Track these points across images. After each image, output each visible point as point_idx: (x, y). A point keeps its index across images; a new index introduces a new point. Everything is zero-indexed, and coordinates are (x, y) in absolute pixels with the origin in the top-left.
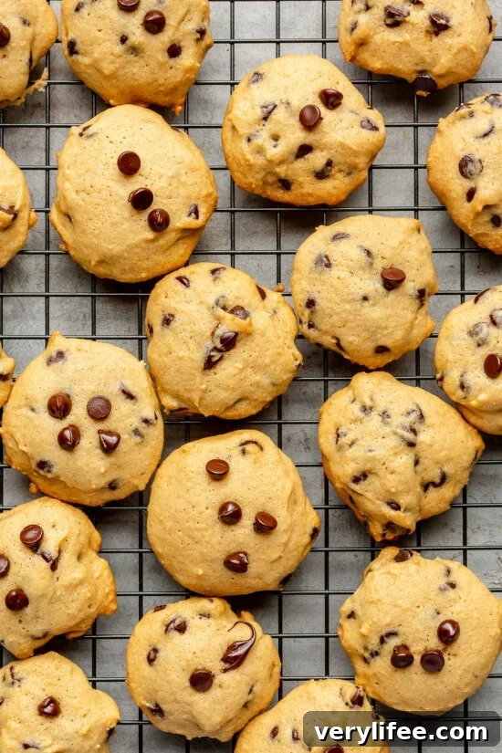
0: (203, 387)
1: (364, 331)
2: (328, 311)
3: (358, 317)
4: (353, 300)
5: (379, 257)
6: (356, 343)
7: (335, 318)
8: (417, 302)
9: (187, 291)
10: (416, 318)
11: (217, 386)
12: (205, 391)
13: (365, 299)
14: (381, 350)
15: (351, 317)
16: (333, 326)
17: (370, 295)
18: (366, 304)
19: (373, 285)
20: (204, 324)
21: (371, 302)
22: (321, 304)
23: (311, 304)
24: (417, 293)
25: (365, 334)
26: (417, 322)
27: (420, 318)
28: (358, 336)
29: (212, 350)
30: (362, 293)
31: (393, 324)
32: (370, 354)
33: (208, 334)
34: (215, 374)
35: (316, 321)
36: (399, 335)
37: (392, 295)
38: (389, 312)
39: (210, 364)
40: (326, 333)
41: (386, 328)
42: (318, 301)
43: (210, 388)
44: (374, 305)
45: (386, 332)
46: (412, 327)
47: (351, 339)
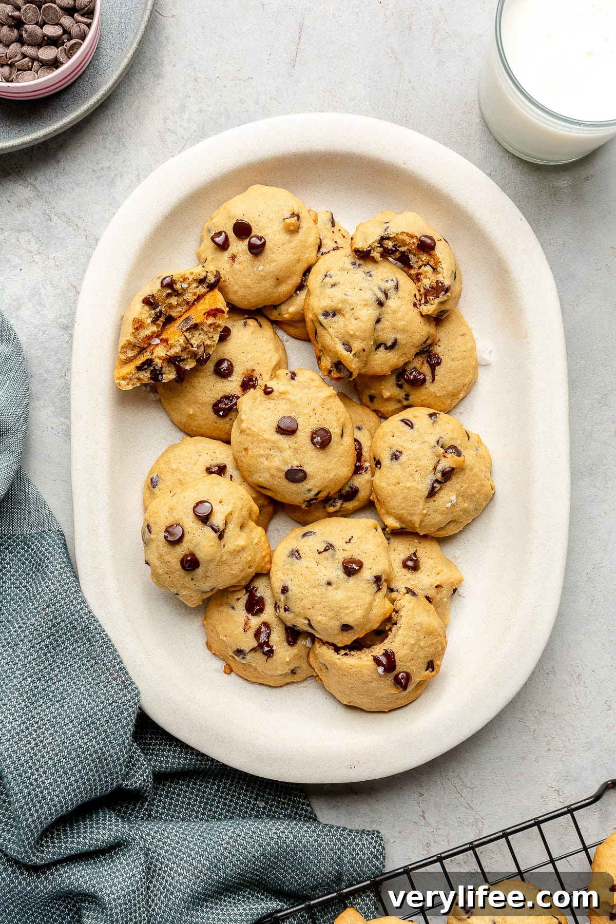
0: (425, 512)
1: (329, 611)
2: (299, 596)
3: (324, 600)
4: (319, 585)
5: (341, 549)
6: (324, 621)
7: (305, 601)
8: (374, 586)
9: (411, 431)
10: (374, 600)
11: (435, 511)
12: (425, 515)
13: (329, 584)
14: (346, 628)
15: (319, 600)
16: (303, 608)
17: (333, 580)
18: (330, 588)
19: (336, 573)
20: (428, 461)
21: (334, 586)
22: (293, 589)
23: (285, 590)
24: (373, 579)
25: (331, 614)
26: (375, 603)
27: (377, 600)
28: (325, 616)
29: (434, 483)
30: (326, 580)
31: (353, 605)
32: (336, 632)
33: (431, 468)
34: (434, 501)
35: (291, 605)
36: (359, 613)
37: (352, 581)
38: (349, 594)
39: (432, 493)
40: (298, 615)
41: (347, 608)
42: (290, 587)
43: (429, 513)
44: (336, 589)
45: (347, 612)
46: (371, 607)
47: (319, 618)
